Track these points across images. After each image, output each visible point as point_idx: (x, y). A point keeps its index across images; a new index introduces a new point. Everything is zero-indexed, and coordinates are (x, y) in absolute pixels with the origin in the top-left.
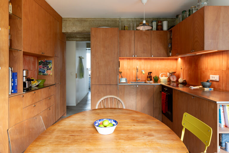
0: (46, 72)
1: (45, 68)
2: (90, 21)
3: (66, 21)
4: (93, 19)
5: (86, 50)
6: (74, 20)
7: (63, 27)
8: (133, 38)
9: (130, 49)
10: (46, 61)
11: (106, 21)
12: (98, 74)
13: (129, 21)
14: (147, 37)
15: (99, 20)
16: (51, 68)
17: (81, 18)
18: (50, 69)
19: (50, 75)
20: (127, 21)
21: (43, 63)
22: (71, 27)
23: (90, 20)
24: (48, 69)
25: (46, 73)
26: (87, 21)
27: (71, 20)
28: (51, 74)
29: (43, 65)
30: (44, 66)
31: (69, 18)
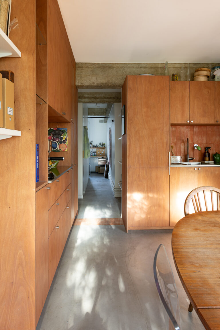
0: (58, 147)
1: (57, 140)
2: (118, 67)
3: (81, 68)
4: (122, 65)
5: (88, 118)
6: (93, 66)
7: (77, 77)
8: (187, 93)
9: (183, 112)
10: (59, 130)
11: (142, 69)
12: (138, 151)
13: (176, 68)
14: (208, 92)
15: (132, 66)
16: (66, 139)
17: (104, 63)
18: (64, 142)
19: (64, 151)
20: (174, 68)
21: (53, 133)
22: (89, 77)
23: (118, 65)
24: (61, 142)
25: (58, 149)
26: (113, 67)
27: (89, 66)
28: (66, 150)
29: (53, 135)
30: (55, 138)
31: (86, 63)
